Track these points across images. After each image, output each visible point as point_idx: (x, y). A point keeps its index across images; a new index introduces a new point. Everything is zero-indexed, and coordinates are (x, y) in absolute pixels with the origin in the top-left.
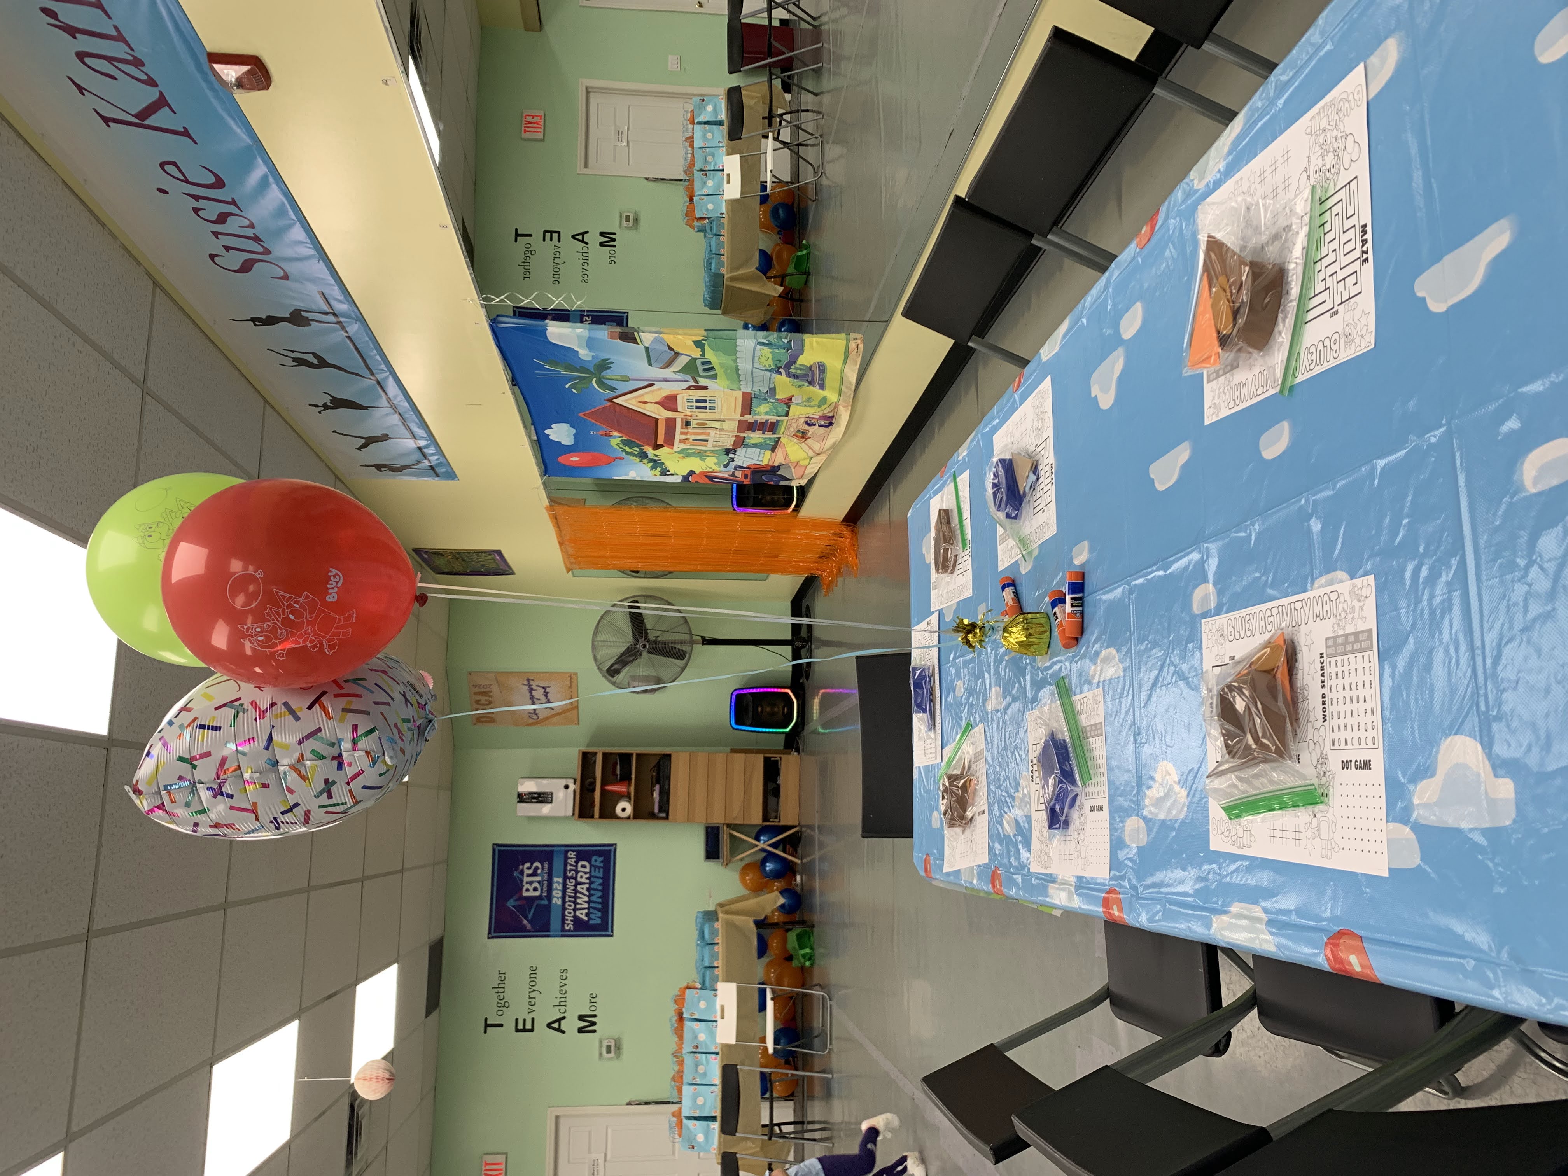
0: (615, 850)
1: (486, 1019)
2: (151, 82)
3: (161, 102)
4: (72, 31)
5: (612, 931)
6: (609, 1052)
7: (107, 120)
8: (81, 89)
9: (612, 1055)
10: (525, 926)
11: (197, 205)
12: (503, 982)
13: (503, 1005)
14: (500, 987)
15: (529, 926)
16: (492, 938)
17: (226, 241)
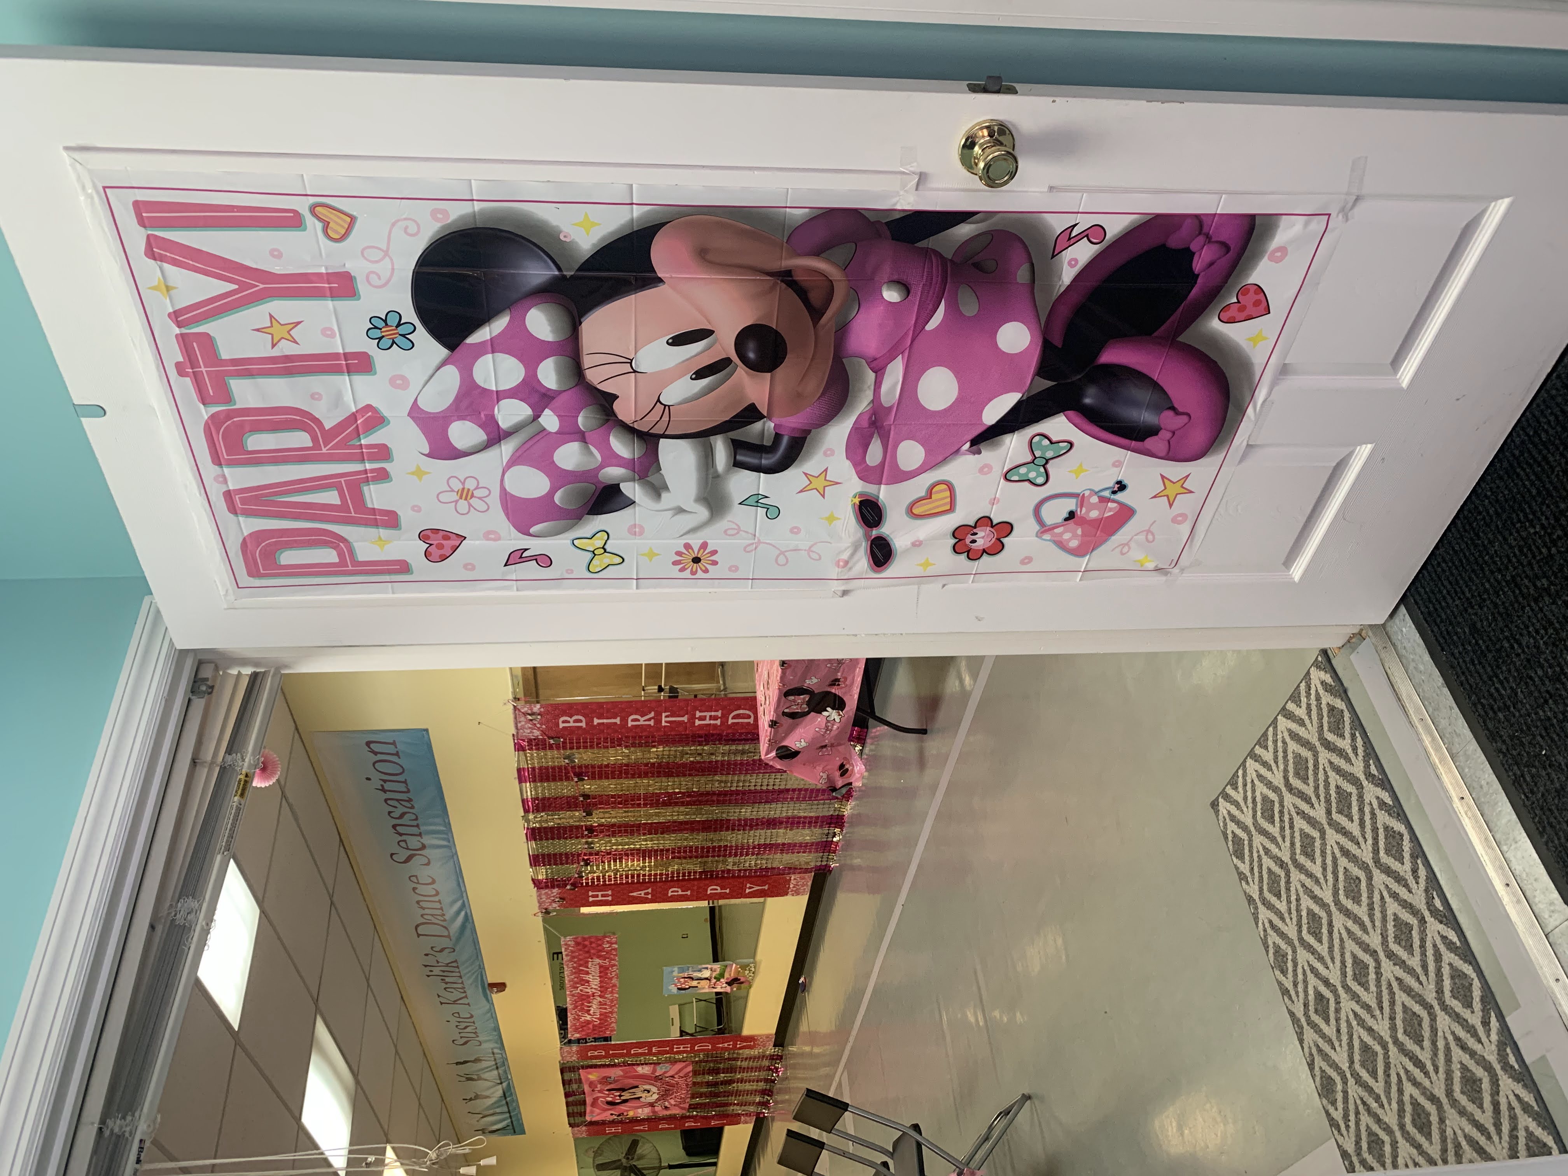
2: (465, 992)
3: (466, 997)
4: (447, 983)
7: (442, 1003)
8: (439, 996)
11: (459, 1024)
17: (462, 1035)
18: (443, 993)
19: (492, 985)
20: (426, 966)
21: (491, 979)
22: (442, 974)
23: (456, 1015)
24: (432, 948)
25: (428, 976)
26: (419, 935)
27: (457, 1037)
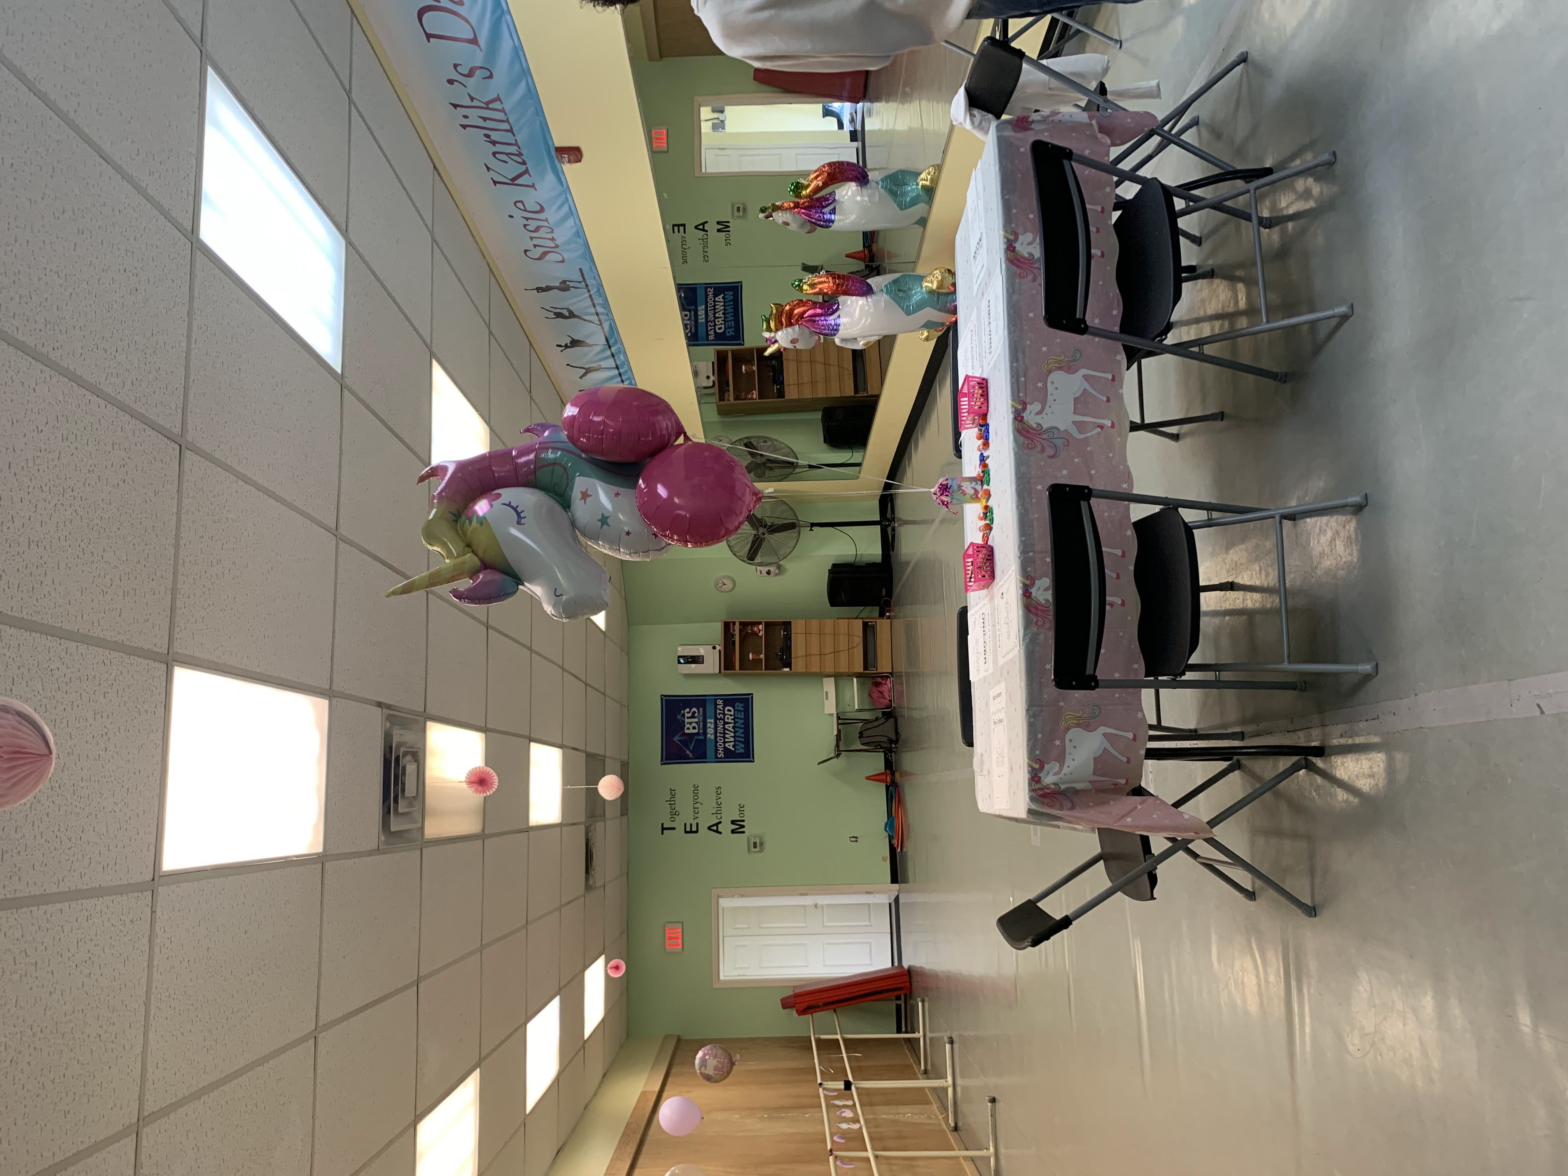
0: (752, 697)
1: (663, 824)
2: (524, 163)
3: (526, 172)
4: (494, 143)
5: (753, 758)
6: (755, 847)
7: (495, 183)
8: (488, 169)
9: (758, 849)
10: (688, 755)
11: (526, 222)
12: (673, 796)
13: (674, 814)
14: (672, 802)
15: (691, 755)
16: (664, 764)
17: (536, 242)
18: (493, 163)
19: (561, 150)
20: (455, 106)
21: (559, 142)
22: (481, 123)
23: (520, 205)
24: (456, 66)
25: (464, 127)
26: (429, 36)
27: (529, 245)
